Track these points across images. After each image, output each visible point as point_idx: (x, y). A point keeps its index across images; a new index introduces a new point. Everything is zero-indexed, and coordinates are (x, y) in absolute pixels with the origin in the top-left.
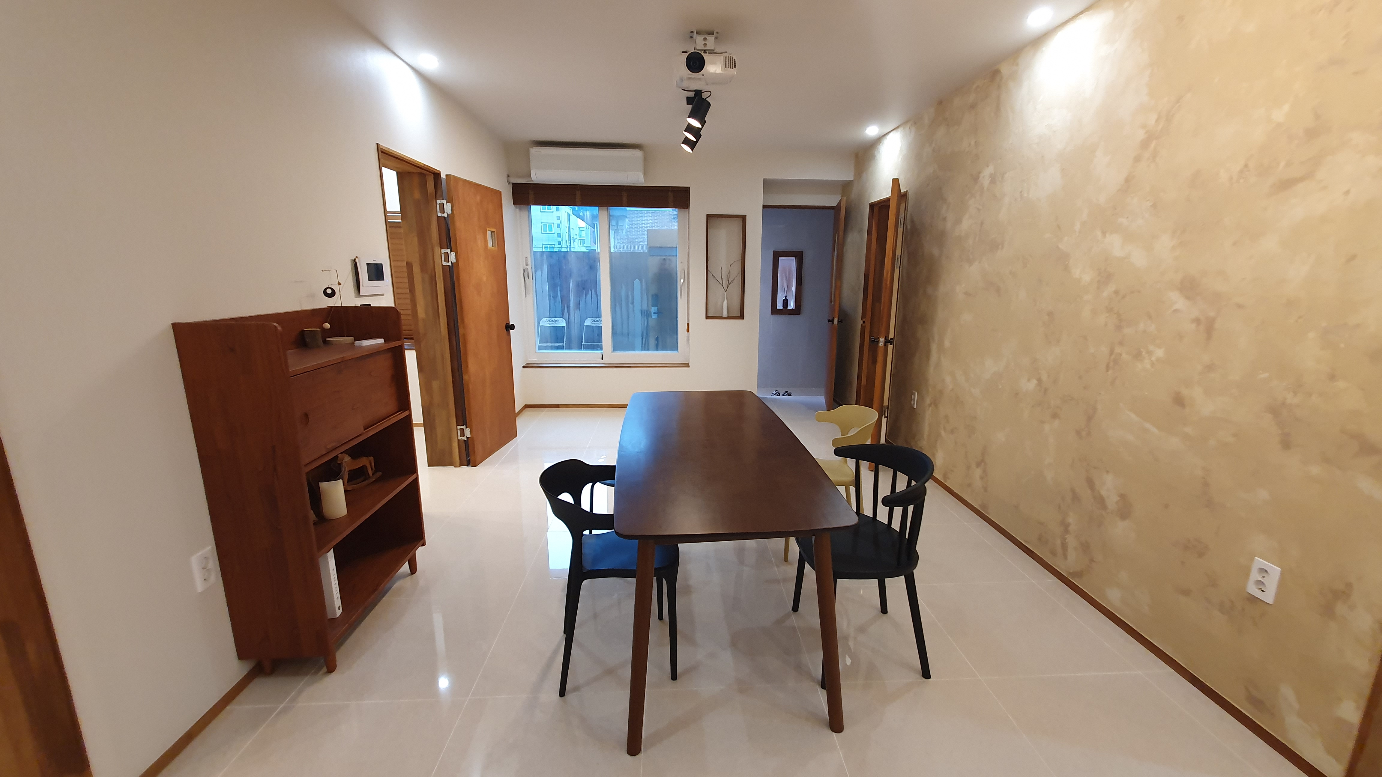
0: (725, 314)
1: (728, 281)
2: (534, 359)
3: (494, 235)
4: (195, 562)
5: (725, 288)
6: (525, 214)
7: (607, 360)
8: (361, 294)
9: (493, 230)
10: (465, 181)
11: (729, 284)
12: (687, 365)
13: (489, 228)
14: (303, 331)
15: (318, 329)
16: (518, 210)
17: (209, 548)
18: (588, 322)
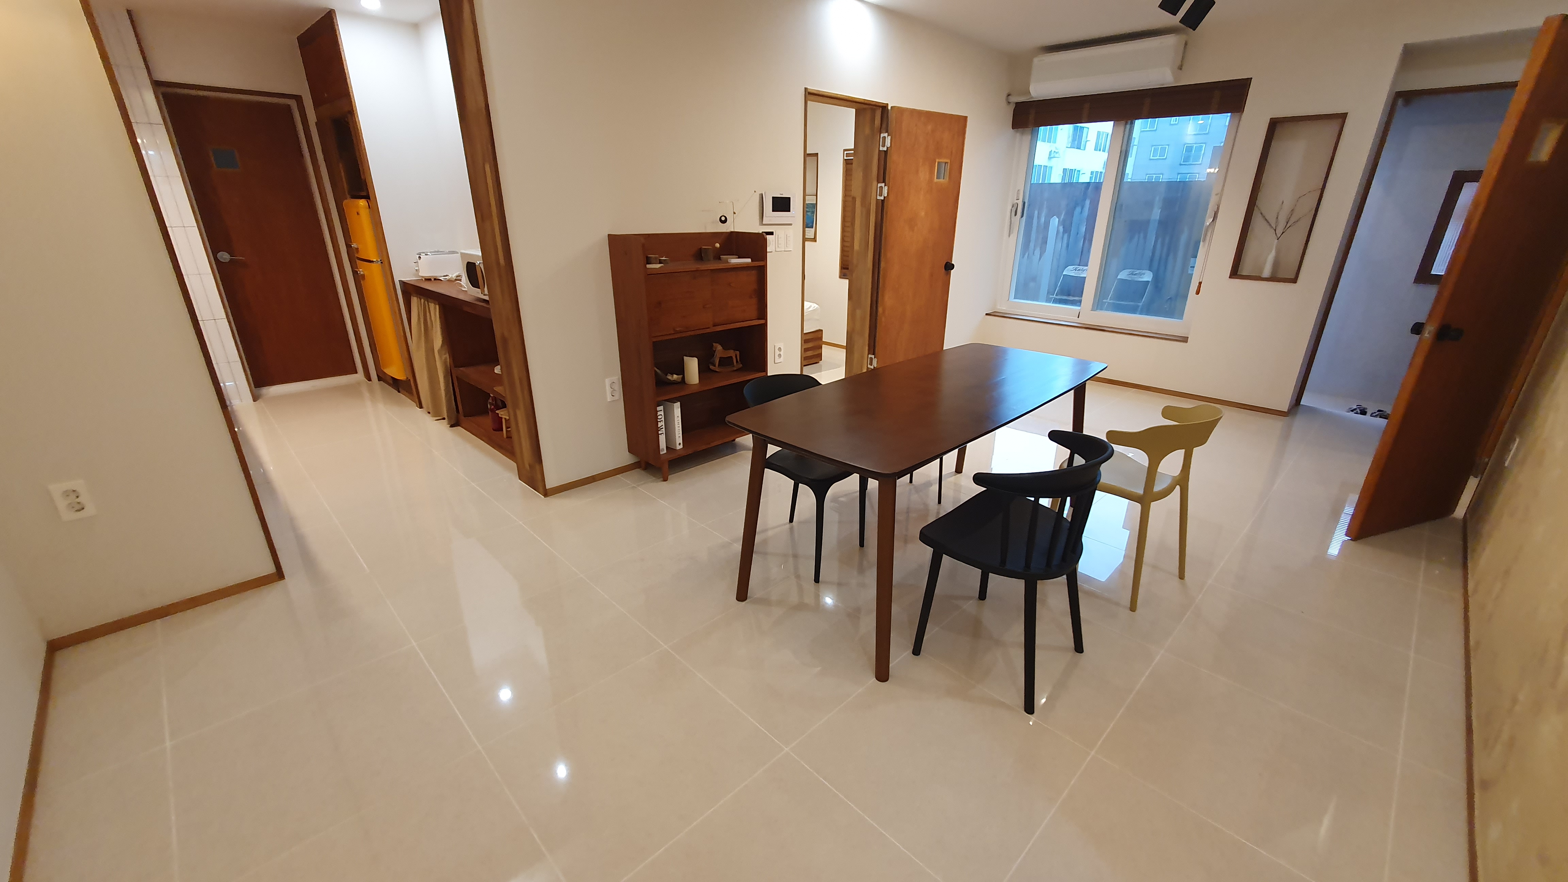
0: (1266, 273)
1: (1287, 223)
2: (1002, 308)
3: (947, 165)
4: (608, 382)
5: (1279, 232)
6: (1027, 138)
7: (1085, 320)
8: (764, 223)
9: (947, 161)
10: (913, 111)
11: (1286, 228)
12: (1185, 340)
13: (938, 159)
14: (701, 248)
15: (710, 247)
16: (1018, 135)
17: (616, 377)
18: (1070, 271)
